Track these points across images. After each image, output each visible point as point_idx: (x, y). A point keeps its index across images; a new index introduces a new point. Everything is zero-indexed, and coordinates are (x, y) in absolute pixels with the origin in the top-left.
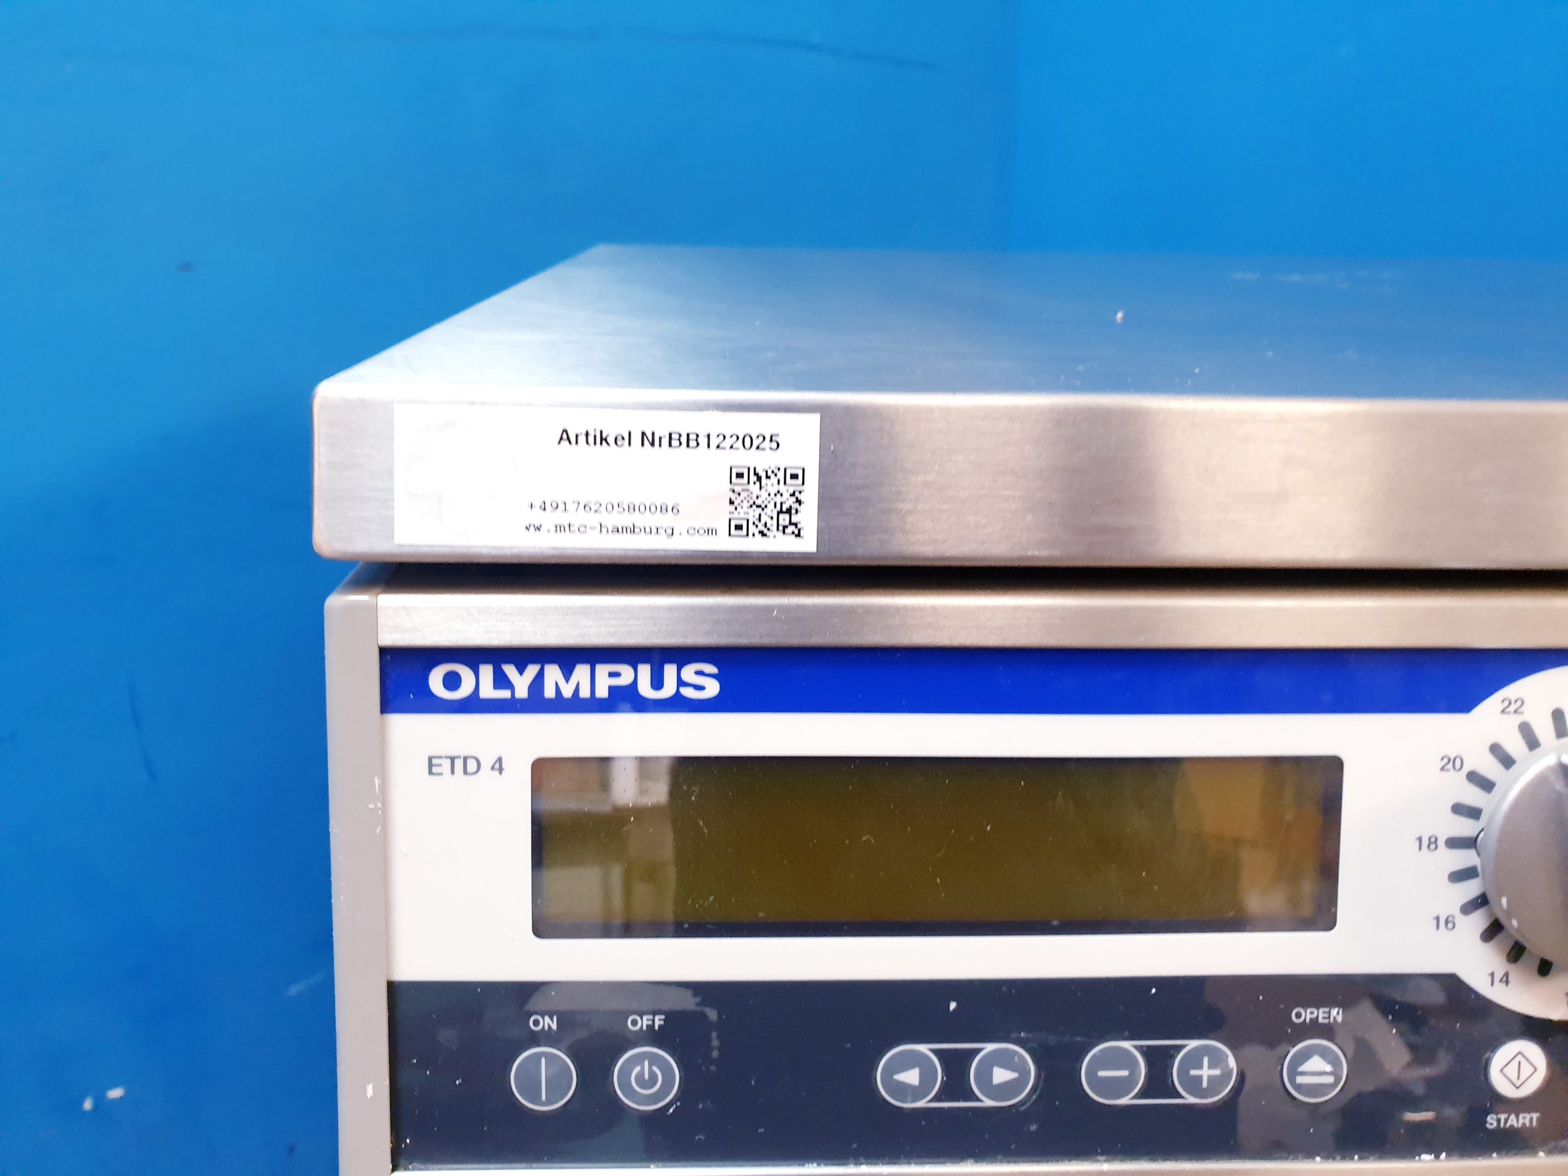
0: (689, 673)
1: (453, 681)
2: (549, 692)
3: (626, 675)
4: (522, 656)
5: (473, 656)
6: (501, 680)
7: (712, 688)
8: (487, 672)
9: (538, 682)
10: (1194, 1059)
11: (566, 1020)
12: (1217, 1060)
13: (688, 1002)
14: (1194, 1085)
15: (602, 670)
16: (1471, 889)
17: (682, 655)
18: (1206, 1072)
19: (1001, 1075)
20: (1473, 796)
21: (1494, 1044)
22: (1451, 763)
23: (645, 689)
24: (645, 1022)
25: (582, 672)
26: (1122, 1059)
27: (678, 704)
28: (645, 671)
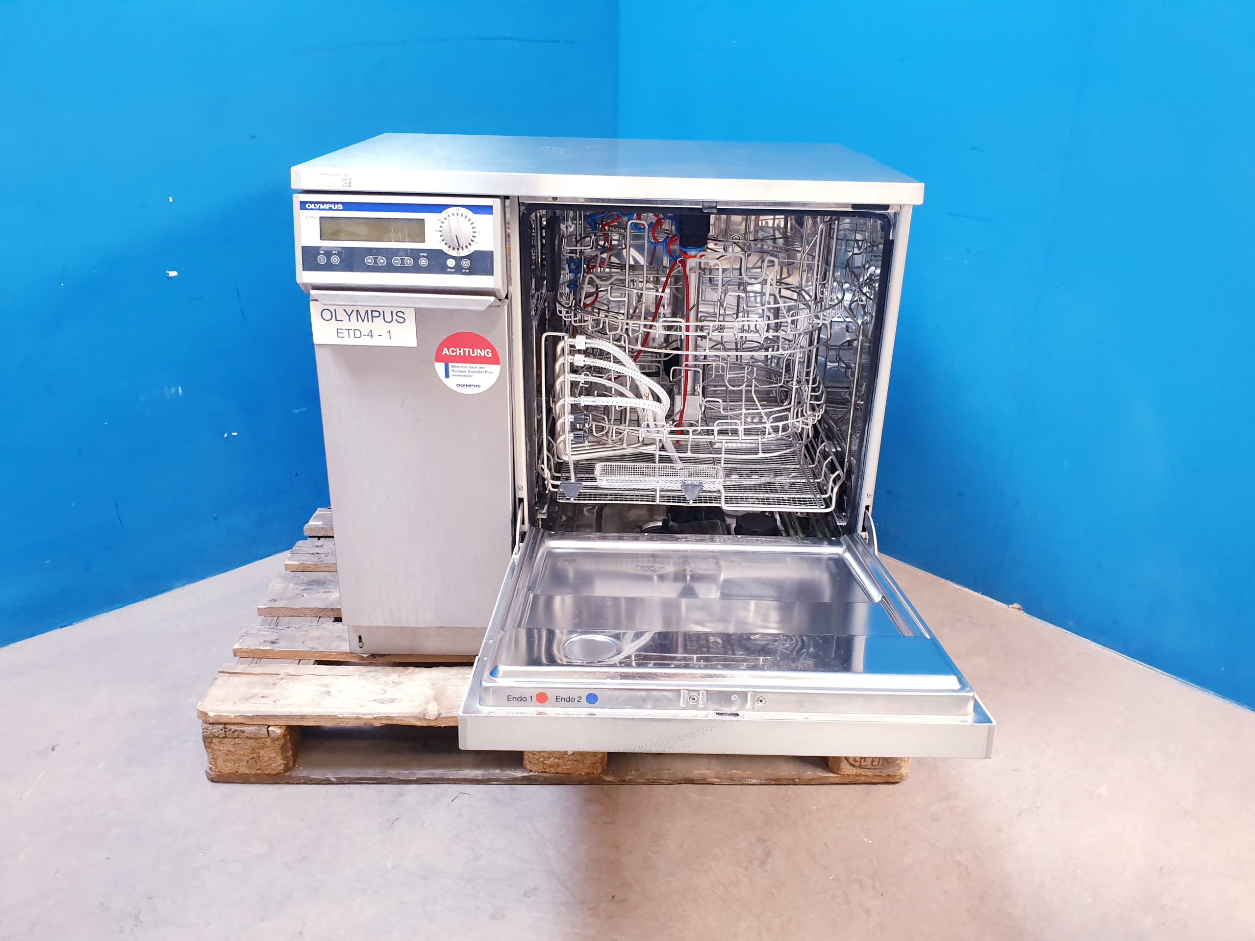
0: (339, 205)
1: (309, 206)
2: (321, 208)
3: (330, 206)
4: (318, 203)
5: (311, 203)
6: (315, 206)
7: (342, 208)
8: (313, 205)
9: (320, 207)
10: (407, 260)
11: (324, 251)
12: (410, 260)
13: (340, 250)
14: (407, 263)
15: (328, 205)
16: (442, 238)
17: (338, 203)
18: (409, 262)
19: (381, 261)
20: (442, 225)
21: (447, 259)
22: (439, 220)
23: (333, 208)
24: (334, 252)
25: (325, 205)
26: (398, 259)
27: (337, 210)
28: (333, 205)
